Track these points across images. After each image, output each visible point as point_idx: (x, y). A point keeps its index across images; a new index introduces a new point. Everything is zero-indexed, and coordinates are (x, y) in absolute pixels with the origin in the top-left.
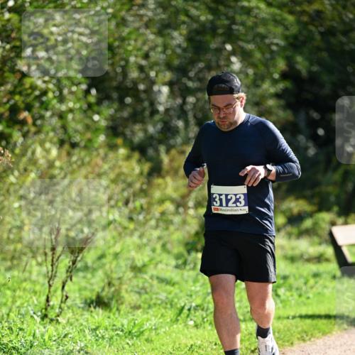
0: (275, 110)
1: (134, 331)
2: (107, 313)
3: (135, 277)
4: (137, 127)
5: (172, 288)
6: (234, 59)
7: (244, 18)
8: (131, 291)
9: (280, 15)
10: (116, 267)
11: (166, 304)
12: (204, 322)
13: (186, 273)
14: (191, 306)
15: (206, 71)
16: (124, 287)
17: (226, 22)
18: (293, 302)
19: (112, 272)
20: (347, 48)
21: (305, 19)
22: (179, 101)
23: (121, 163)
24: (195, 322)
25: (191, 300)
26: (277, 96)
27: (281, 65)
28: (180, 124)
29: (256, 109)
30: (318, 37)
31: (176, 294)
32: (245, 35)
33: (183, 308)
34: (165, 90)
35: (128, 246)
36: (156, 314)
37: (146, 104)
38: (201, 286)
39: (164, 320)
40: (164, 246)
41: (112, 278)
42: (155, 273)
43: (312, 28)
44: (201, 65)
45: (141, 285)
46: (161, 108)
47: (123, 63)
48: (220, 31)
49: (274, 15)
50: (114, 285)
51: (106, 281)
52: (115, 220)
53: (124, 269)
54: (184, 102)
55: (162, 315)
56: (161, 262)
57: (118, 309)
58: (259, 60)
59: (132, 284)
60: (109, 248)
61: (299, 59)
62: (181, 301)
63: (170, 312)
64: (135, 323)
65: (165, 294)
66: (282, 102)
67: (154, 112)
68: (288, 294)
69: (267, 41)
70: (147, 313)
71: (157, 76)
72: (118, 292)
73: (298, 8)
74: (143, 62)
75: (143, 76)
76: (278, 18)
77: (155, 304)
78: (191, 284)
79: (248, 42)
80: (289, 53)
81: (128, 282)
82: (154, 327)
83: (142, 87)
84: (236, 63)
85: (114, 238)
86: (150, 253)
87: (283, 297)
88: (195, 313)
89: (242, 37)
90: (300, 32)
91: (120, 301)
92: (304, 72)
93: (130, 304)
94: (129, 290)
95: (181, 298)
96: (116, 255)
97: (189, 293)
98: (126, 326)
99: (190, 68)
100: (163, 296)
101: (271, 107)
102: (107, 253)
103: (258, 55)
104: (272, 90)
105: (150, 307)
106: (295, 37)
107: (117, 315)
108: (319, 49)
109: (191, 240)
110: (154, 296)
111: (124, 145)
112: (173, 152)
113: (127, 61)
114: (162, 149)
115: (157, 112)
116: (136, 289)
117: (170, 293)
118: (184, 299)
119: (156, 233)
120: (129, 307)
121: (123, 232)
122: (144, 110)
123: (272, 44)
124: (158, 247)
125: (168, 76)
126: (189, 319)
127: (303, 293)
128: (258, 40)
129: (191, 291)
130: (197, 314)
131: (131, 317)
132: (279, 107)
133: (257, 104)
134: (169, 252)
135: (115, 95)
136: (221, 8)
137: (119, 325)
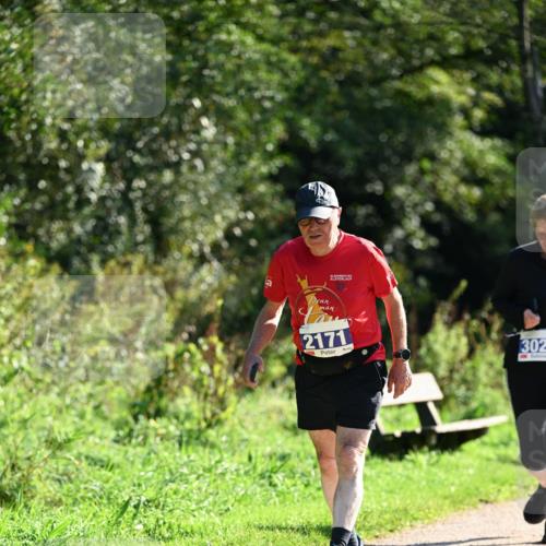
0: (268, 200)
1: (50, 540)
2: (9, 512)
3: (53, 456)
4: (56, 225)
5: (110, 474)
6: (205, 121)
7: (222, 57)
8: (47, 478)
9: (277, 54)
10: (22, 441)
11: (101, 497)
12: (160, 526)
13: (131, 450)
14: (139, 501)
15: (162, 139)
16: (36, 471)
17: (194, 65)
18: (296, 494)
19: (17, 448)
20: (379, 105)
21: (314, 60)
22: (122, 186)
23: (30, 280)
24: (145, 525)
25: (139, 492)
26: (272, 178)
27: (279, 130)
28: (122, 220)
29: (239, 198)
30: (335, 88)
31: (115, 483)
32: (223, 84)
33: (127, 503)
34: (100, 168)
35: (43, 409)
36: (85, 512)
37: (70, 189)
38: (154, 471)
39: (98, 523)
40: (97, 408)
41: (17, 458)
42: (83, 450)
43: (324, 74)
44: (156, 130)
45: (61, 469)
46: (93, 197)
47: (34, 127)
48: (184, 78)
49: (267, 56)
50: (19, 469)
51: (8, 462)
52: (22, 369)
53: (36, 445)
54: (129, 188)
55: (94, 515)
56: (93, 433)
57: (26, 506)
58: (245, 123)
59: (47, 467)
60: (13, 412)
61: (306, 122)
62: (123, 494)
63: (107, 510)
64: (52, 527)
65: (98, 484)
66: (279, 188)
67: (82, 202)
68: (289, 482)
69: (257, 95)
70: (72, 511)
71: (86, 146)
72: (26, 478)
73: (304, 44)
74: (66, 126)
75: (64, 146)
76: (274, 59)
77: (83, 498)
78: (140, 467)
79: (228, 95)
80: (289, 114)
81: (42, 464)
82: (81, 534)
83: (63, 164)
84: (209, 129)
85: (19, 396)
86: (77, 419)
87: (280, 488)
88: (145, 511)
89: (218, 88)
90: (307, 80)
91: (29, 493)
92: (313, 142)
93: (45, 497)
94: (43, 476)
95: (124, 489)
96: (24, 422)
97: (136, 482)
98: (38, 532)
99: (137, 134)
100: (96, 485)
101: (262, 195)
102: (9, 420)
103: (242, 115)
104: (264, 170)
105: (75, 502)
106: (300, 89)
107: (24, 516)
108: (336, 107)
109: (139, 400)
110: (82, 486)
111: (36, 253)
112: (112, 263)
113: (41, 124)
114: (95, 259)
115: (88, 201)
116: (54, 475)
117: (107, 482)
118: (127, 490)
119: (85, 389)
120: (43, 502)
121: (35, 387)
122: (66, 199)
123: (263, 98)
124: (89, 409)
125: (104, 146)
126: (136, 521)
127: (311, 480)
128: (242, 92)
129: (139, 478)
130: (149, 513)
131: (46, 518)
132: (274, 195)
133: (241, 190)
134: (105, 418)
135: (22, 177)
136: (186, 43)
137: (28, 531)
